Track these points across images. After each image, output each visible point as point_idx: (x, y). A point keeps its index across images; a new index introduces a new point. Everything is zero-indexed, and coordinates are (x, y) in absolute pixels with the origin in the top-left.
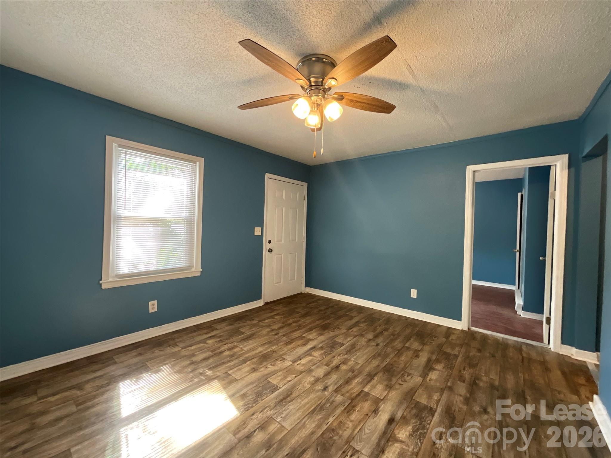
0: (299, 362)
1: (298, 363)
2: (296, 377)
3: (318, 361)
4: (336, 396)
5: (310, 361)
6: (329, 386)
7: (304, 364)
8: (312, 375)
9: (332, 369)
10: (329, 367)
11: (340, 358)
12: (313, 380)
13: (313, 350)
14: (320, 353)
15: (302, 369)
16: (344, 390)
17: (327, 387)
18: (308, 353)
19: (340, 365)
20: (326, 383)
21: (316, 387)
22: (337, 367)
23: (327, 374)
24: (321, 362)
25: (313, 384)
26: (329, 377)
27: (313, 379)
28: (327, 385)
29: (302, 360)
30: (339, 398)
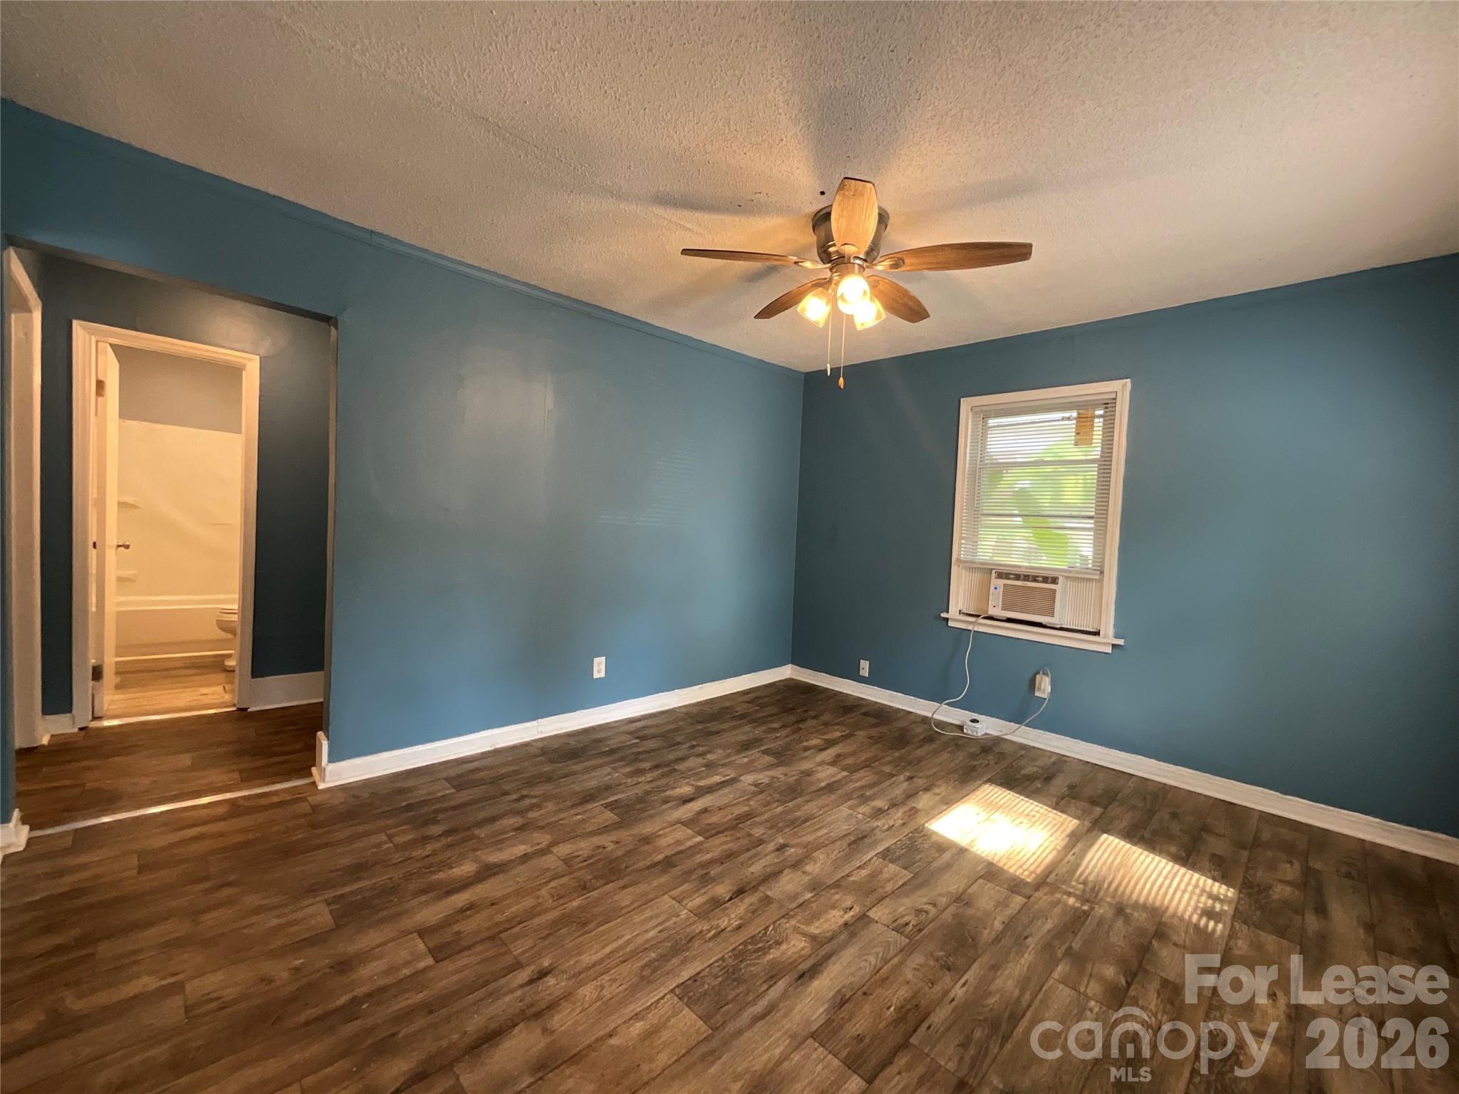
0: (848, 916)
1: (851, 913)
2: (848, 876)
3: (792, 917)
4: (763, 834)
5: (815, 916)
6: (773, 852)
7: (833, 907)
8: (810, 877)
9: (755, 888)
10: (762, 894)
11: (720, 922)
12: (807, 864)
13: (804, 966)
14: (784, 947)
15: (837, 893)
16: (745, 842)
17: (777, 850)
18: (823, 952)
19: (731, 899)
20: (777, 857)
21: (801, 851)
22: (740, 892)
23: (772, 876)
24: (783, 911)
25: (806, 857)
26: (769, 870)
27: (809, 868)
28: (777, 853)
29: (841, 921)
30: (758, 832)
